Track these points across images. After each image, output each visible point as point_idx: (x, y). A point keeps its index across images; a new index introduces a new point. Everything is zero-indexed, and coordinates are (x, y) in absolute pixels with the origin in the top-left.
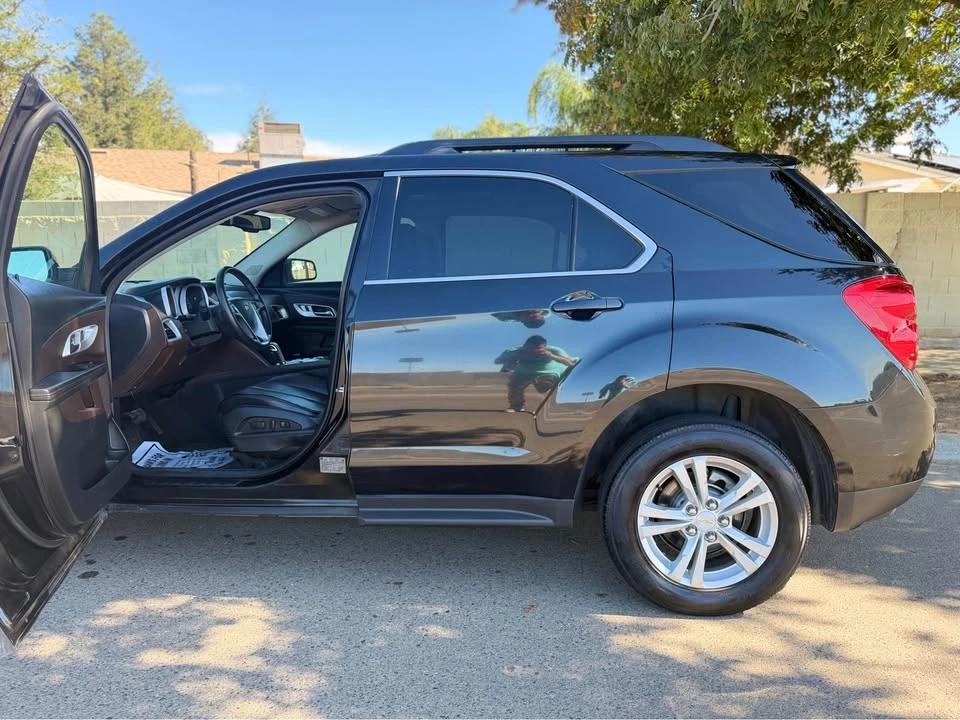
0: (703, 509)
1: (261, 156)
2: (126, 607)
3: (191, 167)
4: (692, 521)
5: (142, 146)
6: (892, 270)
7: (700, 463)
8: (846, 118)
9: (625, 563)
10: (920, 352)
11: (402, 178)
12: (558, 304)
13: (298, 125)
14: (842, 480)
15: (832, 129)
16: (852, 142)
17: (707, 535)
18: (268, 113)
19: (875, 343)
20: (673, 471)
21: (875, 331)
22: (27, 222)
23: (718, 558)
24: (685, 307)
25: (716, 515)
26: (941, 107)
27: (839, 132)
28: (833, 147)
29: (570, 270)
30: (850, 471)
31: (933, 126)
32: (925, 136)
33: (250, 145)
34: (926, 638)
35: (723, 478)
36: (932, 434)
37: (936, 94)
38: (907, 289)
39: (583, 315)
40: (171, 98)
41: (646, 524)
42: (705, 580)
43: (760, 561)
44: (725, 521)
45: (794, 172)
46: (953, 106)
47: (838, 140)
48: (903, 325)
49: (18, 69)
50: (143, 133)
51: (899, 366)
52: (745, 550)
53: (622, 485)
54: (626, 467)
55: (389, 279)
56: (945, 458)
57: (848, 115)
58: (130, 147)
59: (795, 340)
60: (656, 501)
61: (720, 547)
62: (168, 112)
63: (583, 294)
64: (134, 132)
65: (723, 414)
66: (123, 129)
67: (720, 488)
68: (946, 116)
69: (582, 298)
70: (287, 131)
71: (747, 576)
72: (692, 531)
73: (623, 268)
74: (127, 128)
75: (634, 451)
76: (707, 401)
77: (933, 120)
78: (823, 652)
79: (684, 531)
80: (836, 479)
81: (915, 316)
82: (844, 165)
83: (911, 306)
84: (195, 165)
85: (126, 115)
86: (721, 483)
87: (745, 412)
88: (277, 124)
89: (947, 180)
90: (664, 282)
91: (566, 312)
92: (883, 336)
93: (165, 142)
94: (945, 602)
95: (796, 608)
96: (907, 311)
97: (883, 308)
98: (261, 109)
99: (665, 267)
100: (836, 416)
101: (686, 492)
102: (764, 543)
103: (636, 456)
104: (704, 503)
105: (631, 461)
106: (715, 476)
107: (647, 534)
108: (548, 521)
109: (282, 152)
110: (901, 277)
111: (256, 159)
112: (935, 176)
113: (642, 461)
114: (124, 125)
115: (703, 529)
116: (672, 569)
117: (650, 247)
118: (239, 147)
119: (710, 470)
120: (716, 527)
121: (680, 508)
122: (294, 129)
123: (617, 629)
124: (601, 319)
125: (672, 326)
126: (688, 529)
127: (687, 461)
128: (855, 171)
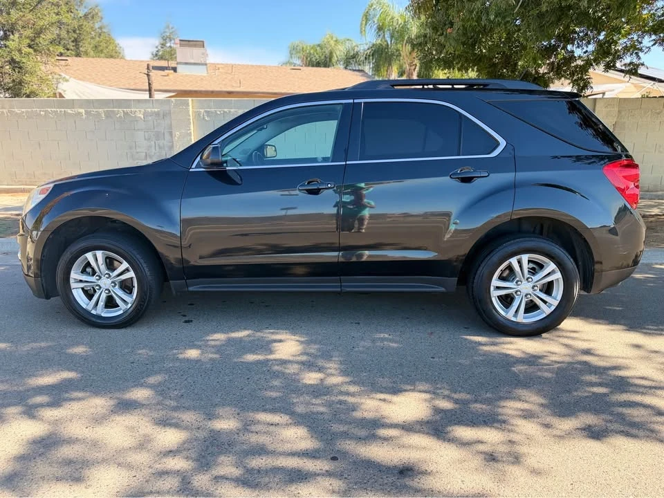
0: (524, 282)
1: (177, 64)
2: (220, 337)
3: (148, 75)
4: (519, 288)
5: (86, 54)
6: (628, 157)
7: (525, 258)
8: (585, 49)
9: (484, 310)
10: (640, 201)
11: (364, 103)
12: (454, 174)
13: (203, 42)
14: (597, 267)
15: (576, 55)
16: (588, 64)
17: (526, 296)
18: (173, 30)
19: (618, 194)
20: (511, 263)
21: (618, 189)
22: (42, 113)
23: (531, 307)
24: (522, 176)
25: (531, 285)
26: (647, 41)
27: (580, 57)
28: (577, 66)
29: (459, 155)
30: (601, 263)
31: (641, 54)
32: (635, 60)
33: (160, 53)
34: (638, 346)
35: (535, 266)
36: (642, 247)
37: (643, 32)
38: (636, 166)
39: (467, 180)
40: (102, 18)
41: (495, 290)
42: (524, 318)
43: (553, 308)
44: (536, 288)
45: (579, 102)
46: (654, 40)
47: (580, 62)
48: (632, 185)
49: (24, 5)
50: (86, 46)
51: (629, 206)
52: (545, 302)
53: (483, 270)
54: (486, 260)
55: (360, 160)
56: (645, 262)
57: (587, 47)
58: (78, 55)
59: (575, 192)
60: (499, 278)
61: (532, 301)
62: (101, 28)
63: (467, 168)
64: (81, 44)
65: (534, 232)
66: (73, 42)
67: (533, 272)
68: (649, 48)
69: (468, 171)
70: (195, 46)
71: (545, 316)
72: (519, 293)
73: (489, 154)
74: (75, 41)
75: (490, 253)
76: (525, 226)
77: (641, 50)
78: (587, 352)
79: (514, 293)
80: (594, 266)
81: (638, 180)
82: (581, 79)
83: (637, 175)
84: (150, 74)
85: (74, 31)
86: (533, 269)
87: (545, 231)
88: (189, 41)
89: (645, 85)
90: (509, 161)
91: (458, 178)
92: (622, 191)
93: (102, 51)
94: (645, 331)
95: (568, 334)
96: (635, 178)
97: (623, 177)
98: (168, 27)
99: (510, 154)
100: (596, 234)
101: (517, 274)
102: (555, 299)
103: (492, 255)
104: (526, 278)
105: (489, 257)
106: (532, 265)
107: (495, 294)
108: (443, 289)
109: (192, 61)
110: (632, 160)
111: (173, 65)
112: (637, 82)
113: (495, 258)
114: (73, 39)
115: (524, 291)
116: (507, 313)
117: (503, 143)
118: (153, 54)
119: (529, 261)
120: (531, 291)
121: (512, 281)
122: (200, 44)
123: (480, 344)
124: (477, 182)
125: (514, 186)
126: (516, 292)
127: (518, 257)
128: (589, 83)
